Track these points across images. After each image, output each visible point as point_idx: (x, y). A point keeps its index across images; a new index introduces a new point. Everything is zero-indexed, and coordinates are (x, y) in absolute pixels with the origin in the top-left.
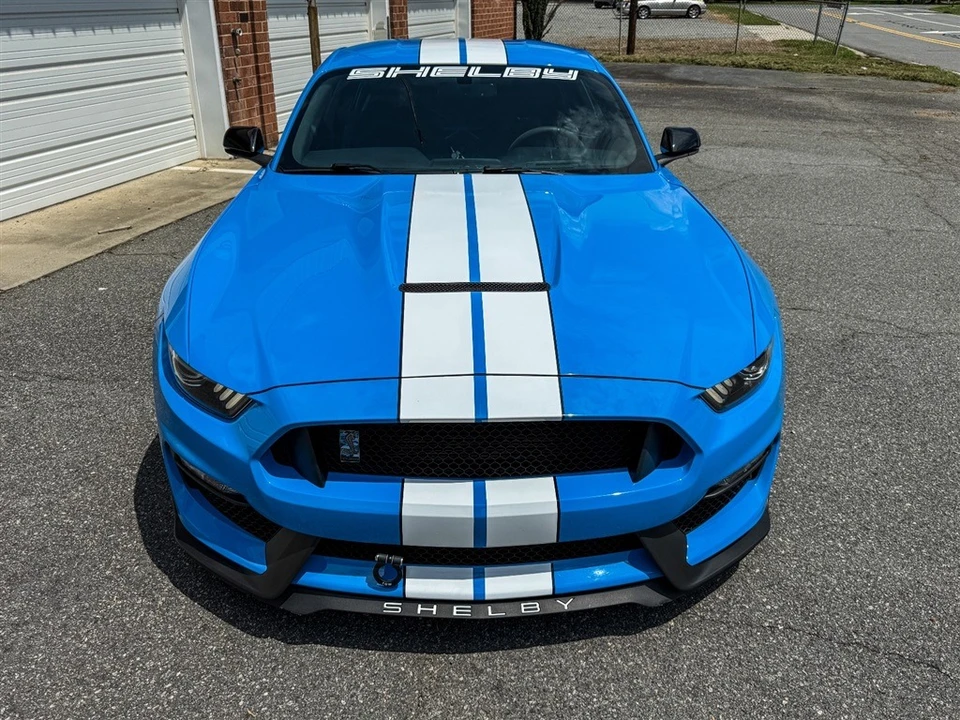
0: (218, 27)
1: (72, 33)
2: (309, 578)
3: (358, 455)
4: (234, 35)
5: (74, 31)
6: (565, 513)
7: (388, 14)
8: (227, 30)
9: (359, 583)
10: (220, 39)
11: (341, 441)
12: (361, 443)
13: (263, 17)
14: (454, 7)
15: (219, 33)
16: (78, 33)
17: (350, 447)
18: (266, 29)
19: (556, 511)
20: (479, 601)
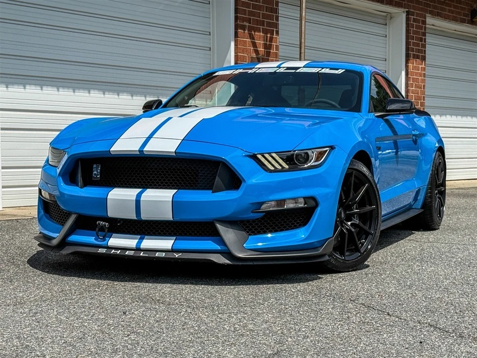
1: (130, 97)
2: (74, 238)
3: (98, 176)
5: (132, 96)
6: (175, 201)
9: (91, 240)
11: (94, 170)
12: (101, 170)
17: (96, 172)
19: (171, 200)
20: (138, 249)
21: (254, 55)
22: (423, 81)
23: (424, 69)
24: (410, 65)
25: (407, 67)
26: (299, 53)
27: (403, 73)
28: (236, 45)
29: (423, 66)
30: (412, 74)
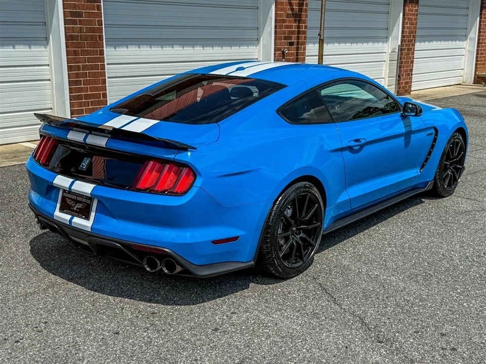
0: (275, 48)
1: (202, 48)
4: (283, 52)
7: (399, 43)
8: (279, 49)
10: (275, 54)
13: (304, 44)
14: (466, 39)
15: (275, 51)
16: (205, 48)
18: (305, 49)
21: (290, 12)
22: (416, 19)
23: (417, 10)
24: (407, 8)
25: (404, 10)
26: (321, 5)
27: (401, 14)
28: (276, 6)
29: (416, 8)
30: (408, 14)
